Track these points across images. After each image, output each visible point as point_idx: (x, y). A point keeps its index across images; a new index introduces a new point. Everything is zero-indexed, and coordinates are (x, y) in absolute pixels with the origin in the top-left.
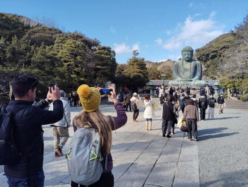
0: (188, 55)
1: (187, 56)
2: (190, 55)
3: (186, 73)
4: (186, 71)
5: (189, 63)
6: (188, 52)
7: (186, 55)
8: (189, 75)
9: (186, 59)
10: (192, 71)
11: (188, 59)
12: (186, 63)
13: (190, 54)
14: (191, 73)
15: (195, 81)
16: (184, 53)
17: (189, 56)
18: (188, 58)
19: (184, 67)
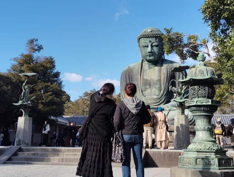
0: (152, 46)
1: (149, 50)
2: (156, 46)
3: (149, 90)
4: (148, 87)
5: (157, 68)
6: (150, 39)
7: (148, 46)
8: (155, 97)
9: (148, 58)
10: (163, 87)
11: (152, 58)
12: (150, 68)
13: (155, 44)
14: (162, 92)
15: (170, 110)
16: (143, 41)
17: (155, 49)
18: (152, 53)
19: (145, 78)
